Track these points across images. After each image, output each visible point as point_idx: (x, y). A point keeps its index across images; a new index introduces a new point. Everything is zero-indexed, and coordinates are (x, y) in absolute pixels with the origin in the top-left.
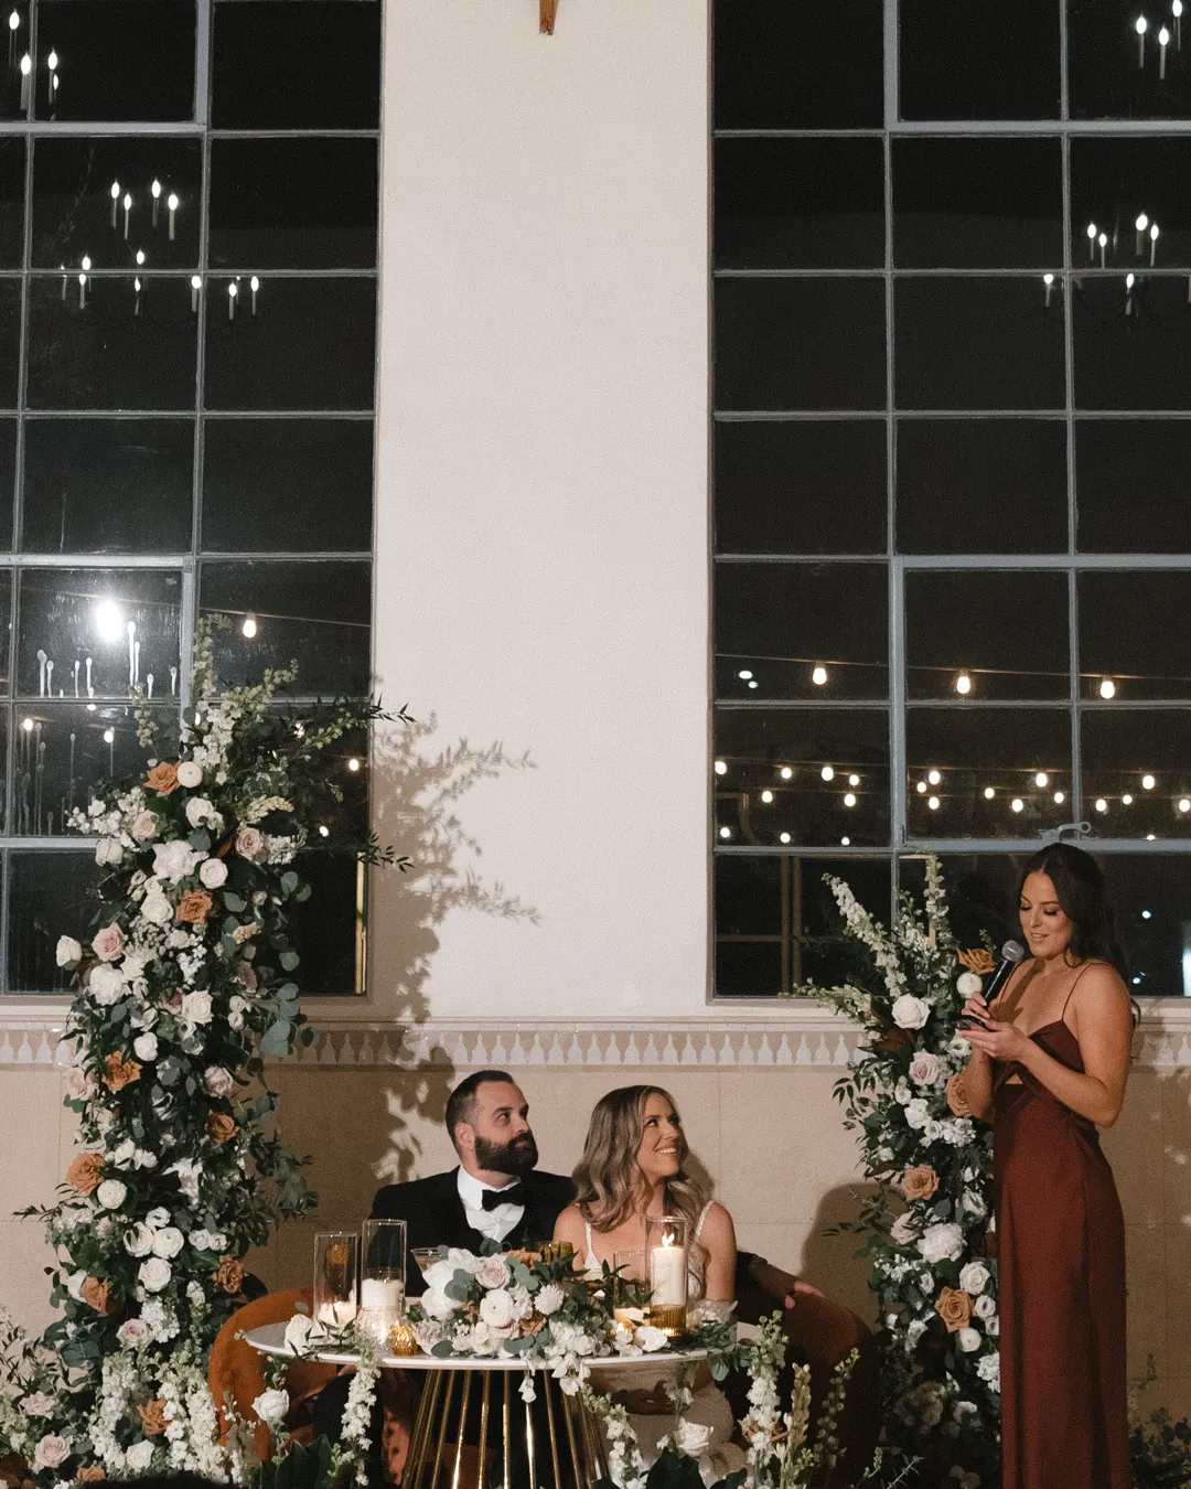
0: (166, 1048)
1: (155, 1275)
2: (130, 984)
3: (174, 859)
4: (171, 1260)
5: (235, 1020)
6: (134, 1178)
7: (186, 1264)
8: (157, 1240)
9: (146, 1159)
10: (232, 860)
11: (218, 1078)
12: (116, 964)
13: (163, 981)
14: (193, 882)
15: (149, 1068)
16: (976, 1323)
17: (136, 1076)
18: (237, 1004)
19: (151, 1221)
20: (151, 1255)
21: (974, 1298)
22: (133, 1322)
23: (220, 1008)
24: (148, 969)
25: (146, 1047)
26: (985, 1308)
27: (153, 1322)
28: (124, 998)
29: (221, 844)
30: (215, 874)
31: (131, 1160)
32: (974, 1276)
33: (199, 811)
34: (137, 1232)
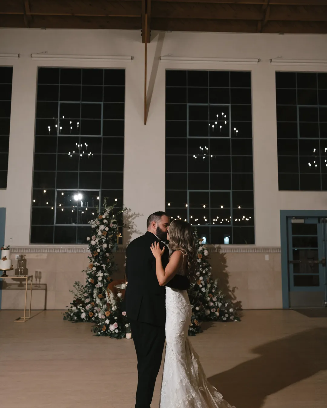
0: (101, 251)
1: (100, 279)
2: (96, 243)
3: (102, 227)
4: (102, 277)
5: (110, 247)
7: (103, 277)
8: (100, 274)
9: (99, 264)
10: (109, 228)
11: (107, 254)
12: (95, 240)
13: (101, 242)
14: (104, 230)
15: (99, 253)
16: (201, 284)
17: (97, 254)
18: (110, 245)
19: (99, 272)
20: (99, 276)
21: (201, 281)
22: (97, 285)
23: (108, 246)
24: (99, 241)
25: (99, 250)
26: (203, 282)
27: (100, 285)
28: (96, 244)
29: (107, 225)
30: (107, 229)
31: (97, 265)
32: (201, 278)
33: (105, 221)
34: (97, 273)
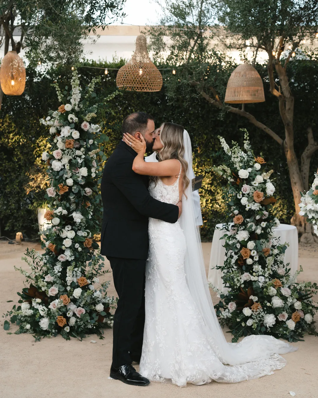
0: (76, 182)
1: (67, 243)
2: (64, 165)
3: (66, 131)
4: (71, 239)
5: (93, 175)
6: (62, 217)
7: (75, 240)
8: (68, 234)
9: (65, 212)
10: (81, 131)
11: (88, 190)
12: (59, 160)
13: (73, 165)
14: (70, 137)
15: (70, 188)
16: (252, 257)
17: (67, 190)
18: (93, 170)
19: (66, 228)
20: (67, 237)
21: (251, 250)
22: (62, 255)
23: (89, 172)
24: (70, 161)
25: (70, 182)
26: (254, 253)
27: (68, 255)
28: (62, 169)
29: (77, 127)
30: (76, 135)
31: (61, 212)
32: (251, 245)
33: (72, 117)
34: (62, 232)
